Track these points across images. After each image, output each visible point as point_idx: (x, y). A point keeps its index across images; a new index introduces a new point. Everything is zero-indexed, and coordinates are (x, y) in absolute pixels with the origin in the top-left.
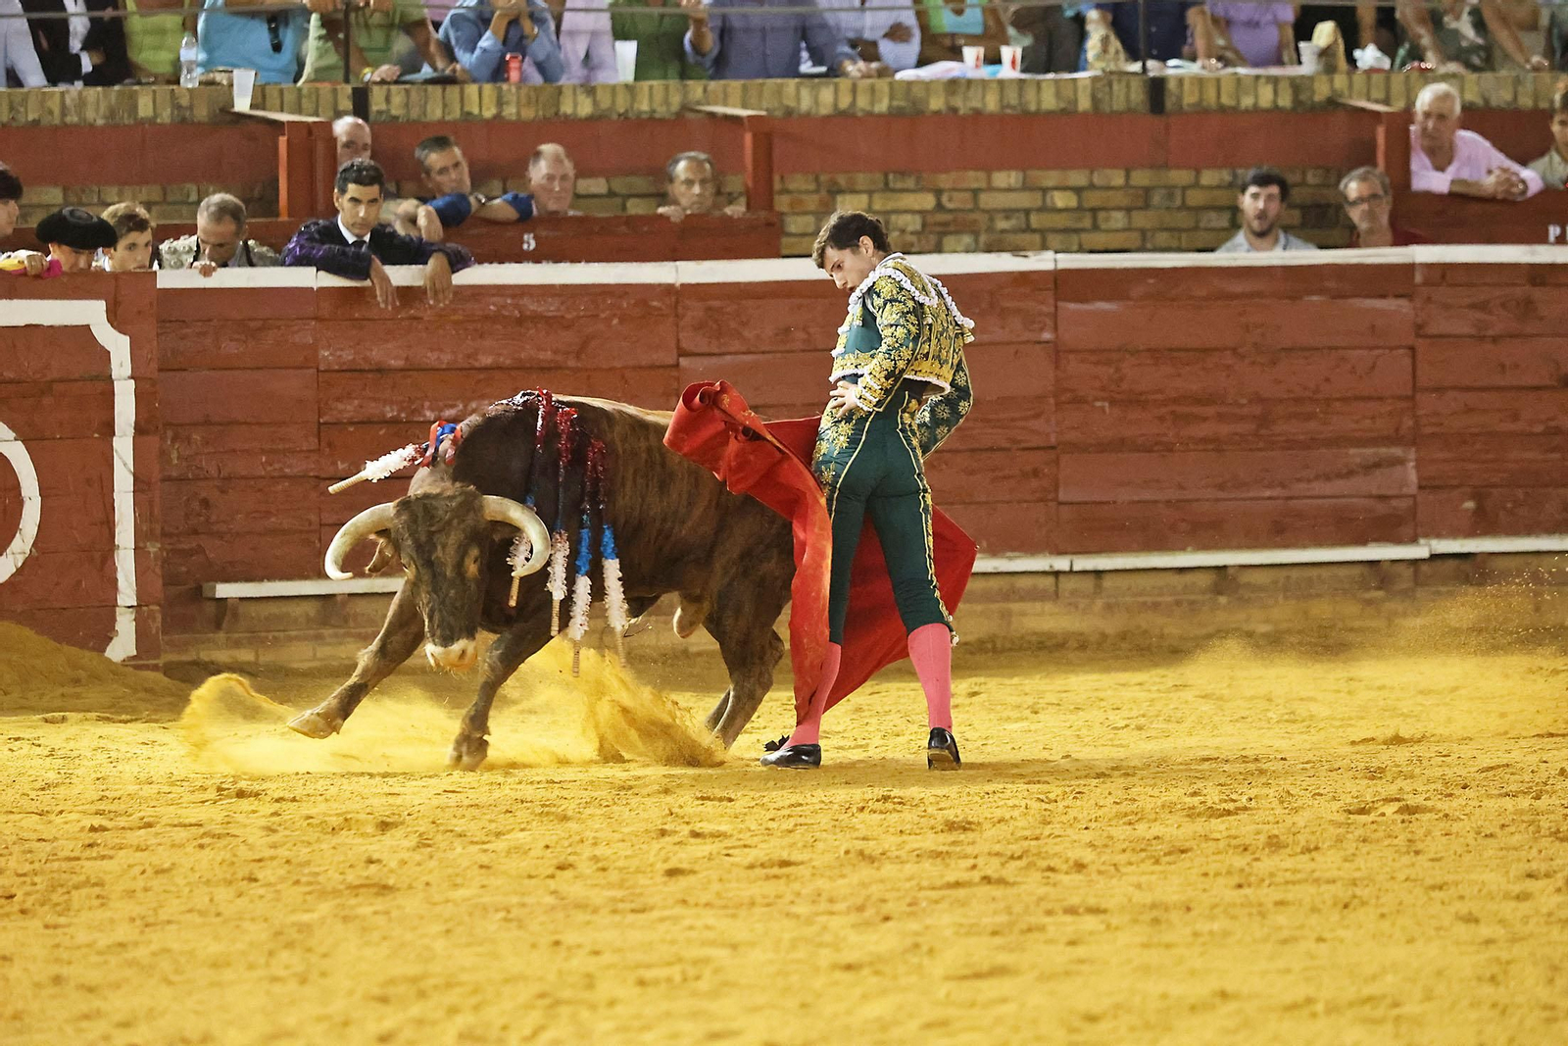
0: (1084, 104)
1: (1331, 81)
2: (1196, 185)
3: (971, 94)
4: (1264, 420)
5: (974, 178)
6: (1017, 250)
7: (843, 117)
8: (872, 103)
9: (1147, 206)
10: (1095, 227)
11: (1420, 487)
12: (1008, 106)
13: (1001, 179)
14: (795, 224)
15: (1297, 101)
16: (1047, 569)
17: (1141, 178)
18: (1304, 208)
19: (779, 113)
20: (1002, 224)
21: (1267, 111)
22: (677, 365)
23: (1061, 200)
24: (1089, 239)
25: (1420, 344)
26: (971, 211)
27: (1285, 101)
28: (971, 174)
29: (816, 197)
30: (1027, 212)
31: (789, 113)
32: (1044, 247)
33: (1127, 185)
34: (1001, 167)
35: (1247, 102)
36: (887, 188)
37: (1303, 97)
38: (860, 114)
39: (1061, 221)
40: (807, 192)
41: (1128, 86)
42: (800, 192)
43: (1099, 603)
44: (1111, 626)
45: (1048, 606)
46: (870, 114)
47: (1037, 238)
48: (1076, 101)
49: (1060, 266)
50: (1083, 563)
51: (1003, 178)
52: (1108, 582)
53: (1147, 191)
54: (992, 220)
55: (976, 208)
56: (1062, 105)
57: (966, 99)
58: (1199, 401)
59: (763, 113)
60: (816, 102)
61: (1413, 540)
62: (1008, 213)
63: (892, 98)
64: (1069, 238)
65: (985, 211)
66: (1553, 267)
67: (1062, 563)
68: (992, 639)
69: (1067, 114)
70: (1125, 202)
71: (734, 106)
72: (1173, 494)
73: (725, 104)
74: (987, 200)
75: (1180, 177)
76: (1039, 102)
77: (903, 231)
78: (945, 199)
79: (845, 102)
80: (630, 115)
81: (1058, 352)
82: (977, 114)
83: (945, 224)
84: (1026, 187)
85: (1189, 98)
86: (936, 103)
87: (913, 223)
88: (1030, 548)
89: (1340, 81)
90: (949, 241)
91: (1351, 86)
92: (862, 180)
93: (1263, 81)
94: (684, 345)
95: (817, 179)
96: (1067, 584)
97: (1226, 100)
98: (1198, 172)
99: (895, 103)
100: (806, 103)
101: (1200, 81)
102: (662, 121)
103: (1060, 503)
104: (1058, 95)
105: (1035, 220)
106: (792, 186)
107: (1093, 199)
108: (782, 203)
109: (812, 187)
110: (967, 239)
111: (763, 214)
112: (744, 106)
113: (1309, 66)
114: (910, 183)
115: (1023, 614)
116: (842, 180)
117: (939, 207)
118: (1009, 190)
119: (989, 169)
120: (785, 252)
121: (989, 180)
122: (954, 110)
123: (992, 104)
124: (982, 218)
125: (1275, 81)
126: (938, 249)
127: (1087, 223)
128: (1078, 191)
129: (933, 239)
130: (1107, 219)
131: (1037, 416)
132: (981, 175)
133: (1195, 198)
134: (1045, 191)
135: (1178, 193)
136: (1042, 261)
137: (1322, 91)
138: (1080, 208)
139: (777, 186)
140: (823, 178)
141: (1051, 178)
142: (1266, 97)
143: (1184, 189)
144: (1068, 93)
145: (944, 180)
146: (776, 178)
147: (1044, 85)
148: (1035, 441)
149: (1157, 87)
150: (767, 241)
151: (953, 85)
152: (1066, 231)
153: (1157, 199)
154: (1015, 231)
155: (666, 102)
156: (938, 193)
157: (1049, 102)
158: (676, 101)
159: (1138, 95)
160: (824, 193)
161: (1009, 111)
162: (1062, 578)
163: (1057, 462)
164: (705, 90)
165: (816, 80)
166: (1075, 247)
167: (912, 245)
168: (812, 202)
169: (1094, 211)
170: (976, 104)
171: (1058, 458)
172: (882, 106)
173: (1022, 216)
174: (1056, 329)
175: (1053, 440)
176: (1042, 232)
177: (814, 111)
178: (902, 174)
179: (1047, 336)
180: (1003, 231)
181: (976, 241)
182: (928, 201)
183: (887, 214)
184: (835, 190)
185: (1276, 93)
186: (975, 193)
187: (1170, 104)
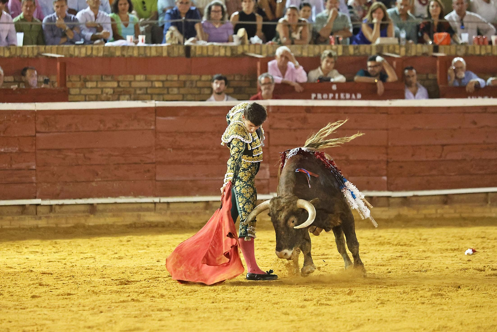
0: (165, 54)
1: (243, 48)
2: (200, 80)
3: (129, 50)
5: (130, 77)
6: (143, 100)
7: (88, 58)
8: (98, 53)
9: (185, 87)
10: (168, 93)
11: (271, 177)
12: (141, 54)
13: (138, 77)
14: (73, 91)
15: (232, 54)
16: (152, 201)
17: (183, 78)
19: (68, 56)
20: (138, 92)
21: (222, 57)
22: (35, 136)
23: (157, 84)
24: (166, 97)
25: (271, 131)
26: (129, 88)
27: (229, 54)
28: (129, 76)
29: (80, 83)
30: (147, 88)
31: (71, 56)
32: (152, 99)
33: (178, 80)
34: (139, 73)
35: (216, 54)
36: (102, 80)
37: (234, 52)
38: (94, 56)
39: (157, 91)
40: (77, 81)
41: (179, 48)
42: (75, 81)
43: (169, 212)
44: (172, 219)
45: (152, 213)
46: (97, 57)
47: (150, 96)
48: (162, 53)
49: (157, 105)
50: (164, 200)
51: (139, 77)
52: (171, 206)
53: (185, 82)
54: (135, 91)
55: (130, 87)
56: (158, 54)
57: (127, 52)
58: (200, 149)
59: (63, 56)
60: (80, 52)
61: (268, 193)
62: (141, 89)
63: (104, 51)
64: (160, 96)
65: (133, 88)
66: (313, 107)
67: (157, 200)
68: (135, 223)
69: (159, 57)
70: (177, 85)
71: (54, 53)
72: (191, 178)
73: (51, 53)
74: (134, 84)
75: (195, 77)
76: (151, 53)
77: (107, 94)
78: (120, 84)
79: (89, 53)
80: (21, 56)
81: (156, 132)
82: (131, 57)
83: (121, 92)
84: (146, 80)
85: (198, 52)
86: (118, 53)
87: (110, 91)
88: (147, 195)
89: (246, 48)
90: (122, 97)
91: (249, 49)
92: (94, 77)
93: (221, 47)
94: (38, 129)
95: (80, 77)
96: (159, 206)
97: (210, 53)
98: (201, 76)
99: (105, 53)
100: (77, 53)
101: (202, 47)
102: (31, 58)
103: (157, 181)
104: (156, 51)
105: (149, 91)
106: (72, 80)
107: (167, 84)
108: (69, 85)
109: (78, 79)
110: (127, 97)
111: (63, 88)
112: (57, 54)
113: (236, 42)
114: (110, 78)
115: (144, 216)
116: (88, 77)
117: (119, 86)
118: (140, 81)
119: (135, 75)
120: (69, 100)
121: (135, 78)
122: (123, 56)
123: (135, 53)
124: (132, 90)
125: (225, 47)
126: (118, 99)
127: (165, 91)
128: (163, 81)
129: (117, 96)
130: (172, 91)
131: (149, 153)
132: (132, 76)
133: (200, 84)
134: (152, 81)
135: (194, 83)
136: (152, 104)
137: (240, 50)
138: (163, 87)
139: (67, 79)
140: (82, 77)
141: (154, 77)
142: (222, 52)
143: (196, 81)
144: (159, 50)
145: (120, 78)
146: (67, 77)
147: (152, 48)
148: (149, 161)
149: (188, 49)
150: (64, 97)
151: (123, 48)
152: (159, 94)
153: (188, 84)
154: (142, 94)
155: (33, 52)
156: (118, 82)
157: (154, 53)
158: (36, 52)
159: (182, 51)
160: (82, 82)
161: (141, 56)
162: (157, 204)
163: (155, 168)
164: (45, 48)
165: (80, 46)
166: (162, 99)
167: (110, 98)
168: (78, 84)
169: (168, 88)
170: (130, 54)
171: (156, 166)
172: (101, 54)
173: (145, 89)
174: (155, 125)
175: (154, 160)
176: (152, 95)
177: (79, 56)
178: (107, 76)
179: (153, 127)
180: (139, 94)
181: (130, 97)
182: (115, 84)
183: (102, 89)
184: (86, 81)
185: (226, 51)
186: (130, 82)
187: (192, 54)
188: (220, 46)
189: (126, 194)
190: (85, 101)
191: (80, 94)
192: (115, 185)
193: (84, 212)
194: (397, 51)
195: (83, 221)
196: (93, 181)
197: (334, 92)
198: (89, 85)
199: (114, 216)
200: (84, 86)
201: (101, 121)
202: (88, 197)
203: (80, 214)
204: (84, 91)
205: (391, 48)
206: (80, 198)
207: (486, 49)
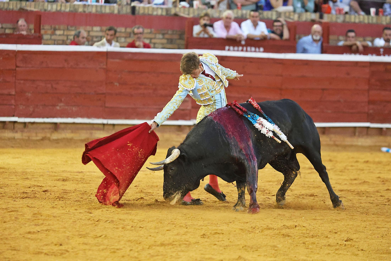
0: (116, 12)
1: (175, 9)
4: (155, 90)
5: (89, 28)
7: (58, 13)
8: (65, 9)
9: (130, 37)
11: (192, 108)
13: (95, 28)
14: (45, 37)
15: (167, 14)
16: (102, 123)
17: (129, 30)
18: (168, 39)
19: (43, 11)
20: (95, 39)
21: (159, 16)
22: (15, 70)
27: (164, 13)
29: (51, 31)
31: (45, 10)
33: (125, 32)
34: (95, 25)
35: (155, 13)
36: (68, 29)
37: (169, 13)
38: (62, 12)
41: (127, 8)
42: (47, 29)
45: (102, 132)
46: (64, 12)
48: (114, 11)
49: (109, 50)
50: (110, 122)
52: (116, 127)
54: (92, 38)
56: (111, 12)
57: (88, 9)
59: (39, 10)
60: (52, 8)
61: (190, 119)
62: (96, 37)
63: (70, 7)
65: (91, 36)
66: (226, 57)
67: (105, 121)
69: (111, 15)
70: (125, 36)
71: (32, 8)
72: (132, 106)
73: (30, 7)
74: (92, 34)
76: (105, 11)
79: (59, 8)
80: (8, 9)
81: (107, 71)
82: (90, 13)
84: (101, 31)
85: (141, 12)
86: (81, 10)
88: (98, 117)
89: (177, 9)
91: (180, 11)
92: (62, 27)
93: (159, 8)
94: (18, 65)
95: (51, 26)
96: (106, 127)
97: (150, 12)
99: (71, 9)
100: (49, 8)
101: (144, 8)
102: (15, 12)
103: (106, 107)
104: (110, 9)
106: (45, 28)
108: (42, 32)
109: (50, 28)
111: (38, 34)
112: (35, 8)
114: (73, 28)
115: (95, 133)
116: (57, 27)
118: (97, 31)
119: (92, 26)
120: (43, 44)
121: (92, 29)
122: (84, 12)
123: (94, 10)
124: (90, 38)
125: (162, 9)
130: (120, 39)
131: (101, 86)
137: (173, 11)
139: (42, 28)
140: (53, 26)
142: (159, 12)
144: (112, 9)
146: (42, 26)
148: (100, 92)
149: (134, 8)
150: (38, 40)
151: (85, 6)
155: (16, 6)
157: (108, 11)
158: (19, 6)
159: (129, 10)
160: (53, 29)
161: (97, 13)
162: (105, 125)
163: (105, 97)
164: (26, 4)
165: (52, 3)
168: (49, 32)
170: (90, 10)
172: (68, 10)
174: (107, 65)
175: (105, 92)
177: (51, 11)
178: (72, 26)
179: (105, 67)
183: (67, 36)
184: (55, 29)
185: (162, 11)
186: (89, 32)
187: (136, 12)
188: (157, 8)
189: (82, 116)
190: (54, 44)
191: (51, 39)
192: (74, 109)
193: (50, 128)
194: (292, 17)
195: (48, 135)
196: (57, 105)
197: (243, 46)
198: (58, 32)
199: (72, 132)
200: (53, 34)
201: (66, 60)
202: (53, 117)
203: (46, 130)
204: (53, 37)
205: (287, 14)
206: (47, 118)
207: (359, 18)
